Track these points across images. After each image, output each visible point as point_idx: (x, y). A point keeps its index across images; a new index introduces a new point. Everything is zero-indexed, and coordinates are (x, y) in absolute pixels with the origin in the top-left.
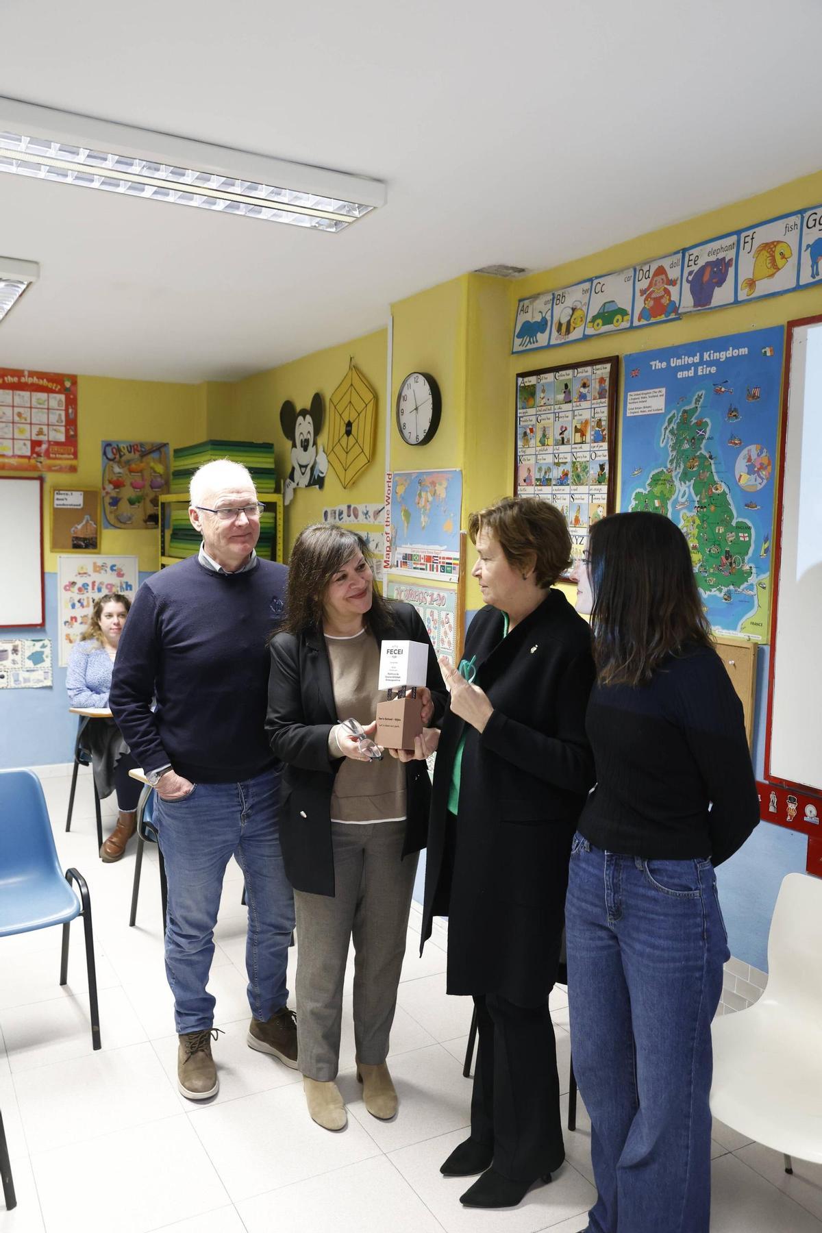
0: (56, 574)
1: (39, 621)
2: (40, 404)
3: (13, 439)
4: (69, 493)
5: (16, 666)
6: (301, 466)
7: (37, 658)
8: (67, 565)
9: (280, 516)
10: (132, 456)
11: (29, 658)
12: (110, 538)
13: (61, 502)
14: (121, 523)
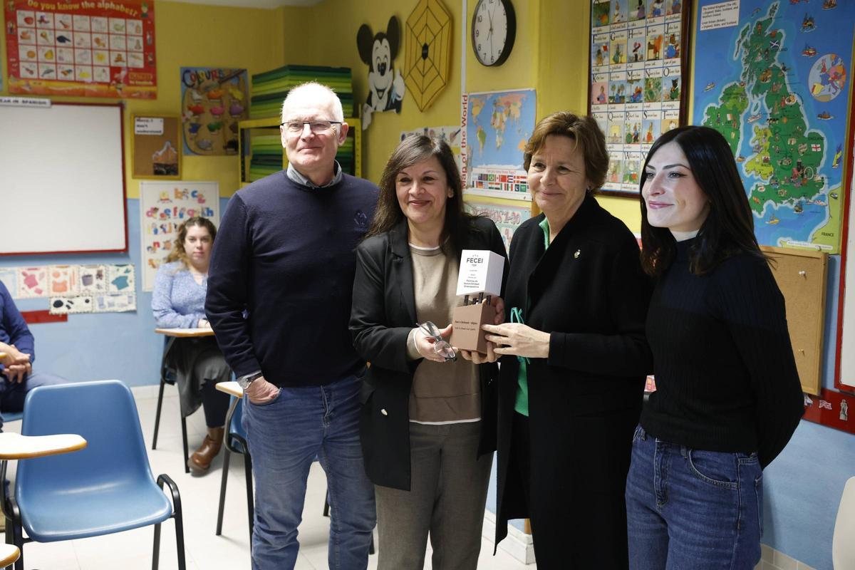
0: (138, 200)
1: (122, 246)
2: (117, 30)
3: (92, 65)
4: (150, 119)
5: (101, 291)
6: (378, 91)
7: (121, 283)
8: (150, 191)
9: (358, 140)
10: (210, 82)
11: (114, 283)
12: (190, 164)
13: (141, 129)
14: (202, 149)
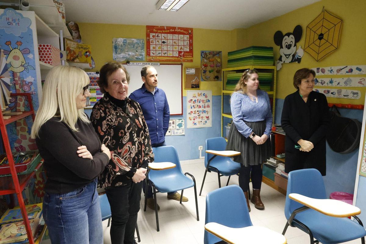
0: (186, 97)
1: (181, 113)
2: (181, 38)
3: (173, 51)
4: (191, 69)
5: (174, 128)
6: (286, 55)
7: (180, 125)
8: (190, 94)
9: (275, 74)
10: (210, 56)
11: (178, 125)
12: (203, 84)
13: (188, 72)
14: (207, 79)
